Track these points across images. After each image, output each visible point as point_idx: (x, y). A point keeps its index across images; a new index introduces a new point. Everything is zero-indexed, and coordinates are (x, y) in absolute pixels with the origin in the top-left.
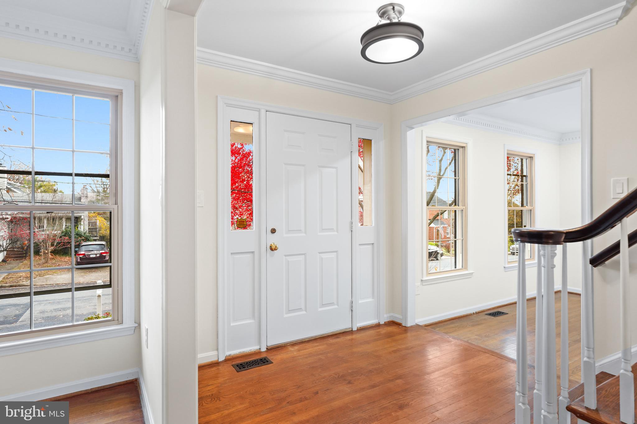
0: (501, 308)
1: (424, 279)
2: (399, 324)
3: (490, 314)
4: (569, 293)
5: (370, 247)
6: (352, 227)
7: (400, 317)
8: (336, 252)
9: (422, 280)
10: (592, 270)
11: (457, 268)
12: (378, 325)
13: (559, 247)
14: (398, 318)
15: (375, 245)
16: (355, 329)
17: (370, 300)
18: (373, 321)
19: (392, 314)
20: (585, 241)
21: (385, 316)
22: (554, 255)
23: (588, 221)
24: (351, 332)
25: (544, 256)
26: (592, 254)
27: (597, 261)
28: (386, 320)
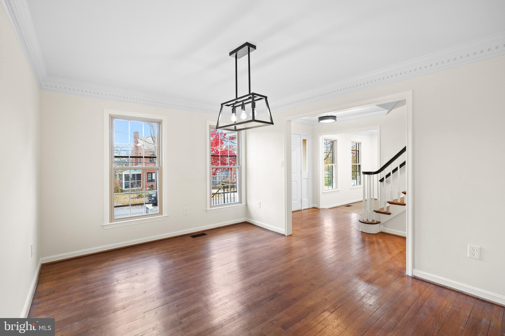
0: (351, 204)
1: (323, 192)
2: (317, 208)
3: (346, 206)
4: (374, 199)
5: (306, 179)
6: (301, 172)
7: (317, 205)
8: (296, 181)
9: (323, 193)
10: (380, 183)
11: (333, 188)
12: (309, 209)
13: (372, 175)
14: (316, 206)
15: (308, 179)
16: (302, 209)
17: (306, 199)
18: (308, 207)
19: (313, 205)
20: (378, 174)
21: (311, 205)
22: (371, 177)
23: (379, 169)
24: (301, 210)
25: (369, 177)
26: (380, 178)
27: (382, 180)
28: (312, 207)
